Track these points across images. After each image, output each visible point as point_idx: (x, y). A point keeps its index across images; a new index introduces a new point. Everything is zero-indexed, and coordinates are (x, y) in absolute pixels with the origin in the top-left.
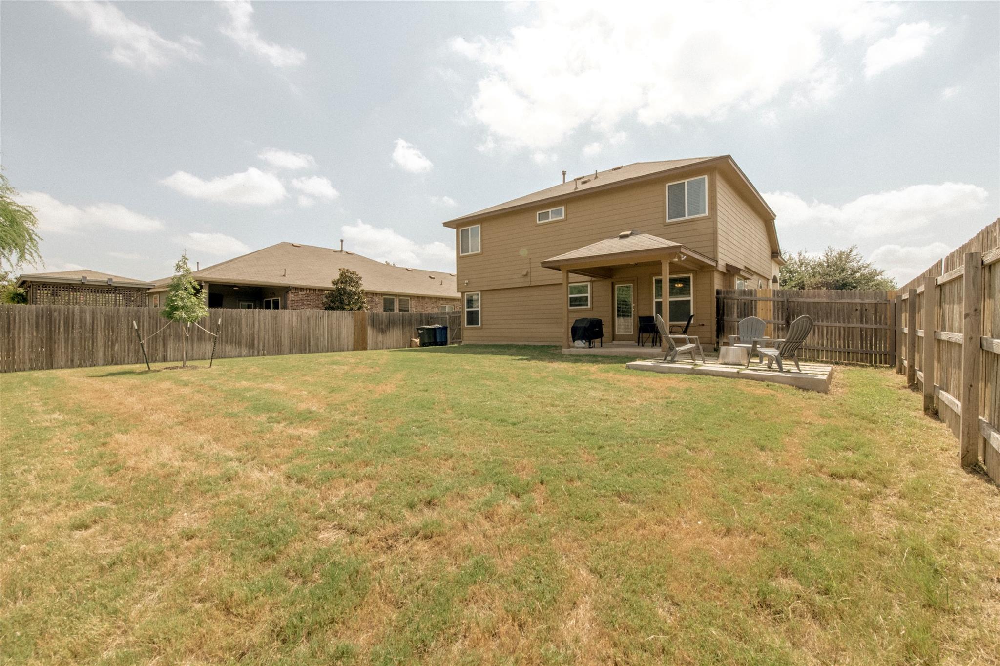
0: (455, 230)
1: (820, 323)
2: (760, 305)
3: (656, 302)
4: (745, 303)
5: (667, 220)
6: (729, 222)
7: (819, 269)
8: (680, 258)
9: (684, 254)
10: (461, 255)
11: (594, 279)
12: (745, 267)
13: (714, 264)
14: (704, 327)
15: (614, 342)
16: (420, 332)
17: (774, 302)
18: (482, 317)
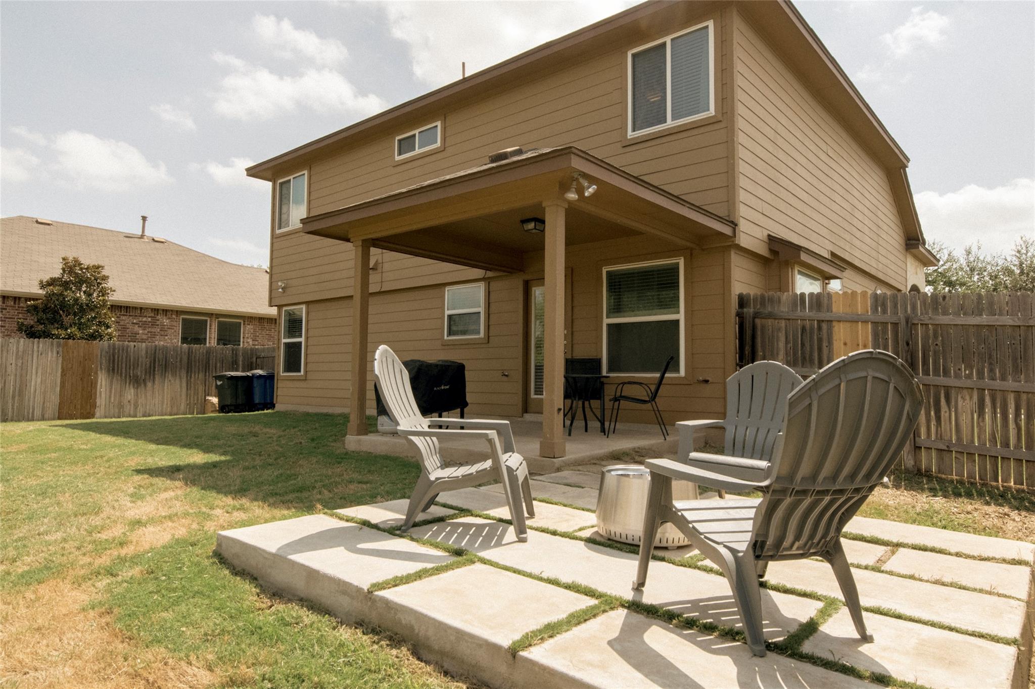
0: (269, 185)
1: (998, 384)
2: (840, 332)
3: (609, 325)
4: (804, 329)
5: (630, 134)
6: (780, 141)
7: (1008, 280)
8: (580, 191)
9: (592, 180)
10: (278, 232)
11: (490, 274)
12: (833, 254)
13: (727, 230)
14: (708, 387)
15: (527, 417)
16: (219, 383)
17: (875, 324)
18: (306, 355)
